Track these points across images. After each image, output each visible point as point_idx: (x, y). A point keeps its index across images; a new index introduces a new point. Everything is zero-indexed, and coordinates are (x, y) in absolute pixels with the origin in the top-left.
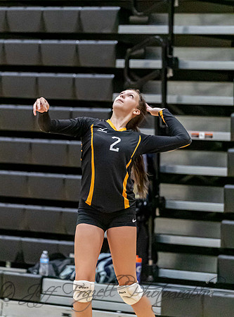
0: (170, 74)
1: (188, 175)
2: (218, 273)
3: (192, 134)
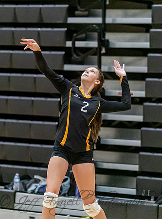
0: (103, 51)
1: (116, 121)
2: (137, 188)
3: (119, 93)
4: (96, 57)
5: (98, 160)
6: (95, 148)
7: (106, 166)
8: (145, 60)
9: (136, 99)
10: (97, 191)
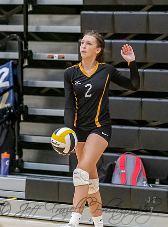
0: (30, 9)
1: (45, 88)
2: (70, 165)
3: (49, 56)
4: (22, 16)
5: (26, 134)
6: (22, 119)
7: (35, 139)
8: (77, 19)
9: (68, 63)
10: (25, 167)
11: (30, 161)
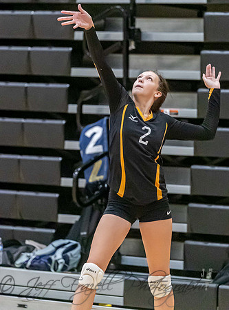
0: (132, 46)
2: (185, 260)
10: (123, 263)
11: (129, 254)
